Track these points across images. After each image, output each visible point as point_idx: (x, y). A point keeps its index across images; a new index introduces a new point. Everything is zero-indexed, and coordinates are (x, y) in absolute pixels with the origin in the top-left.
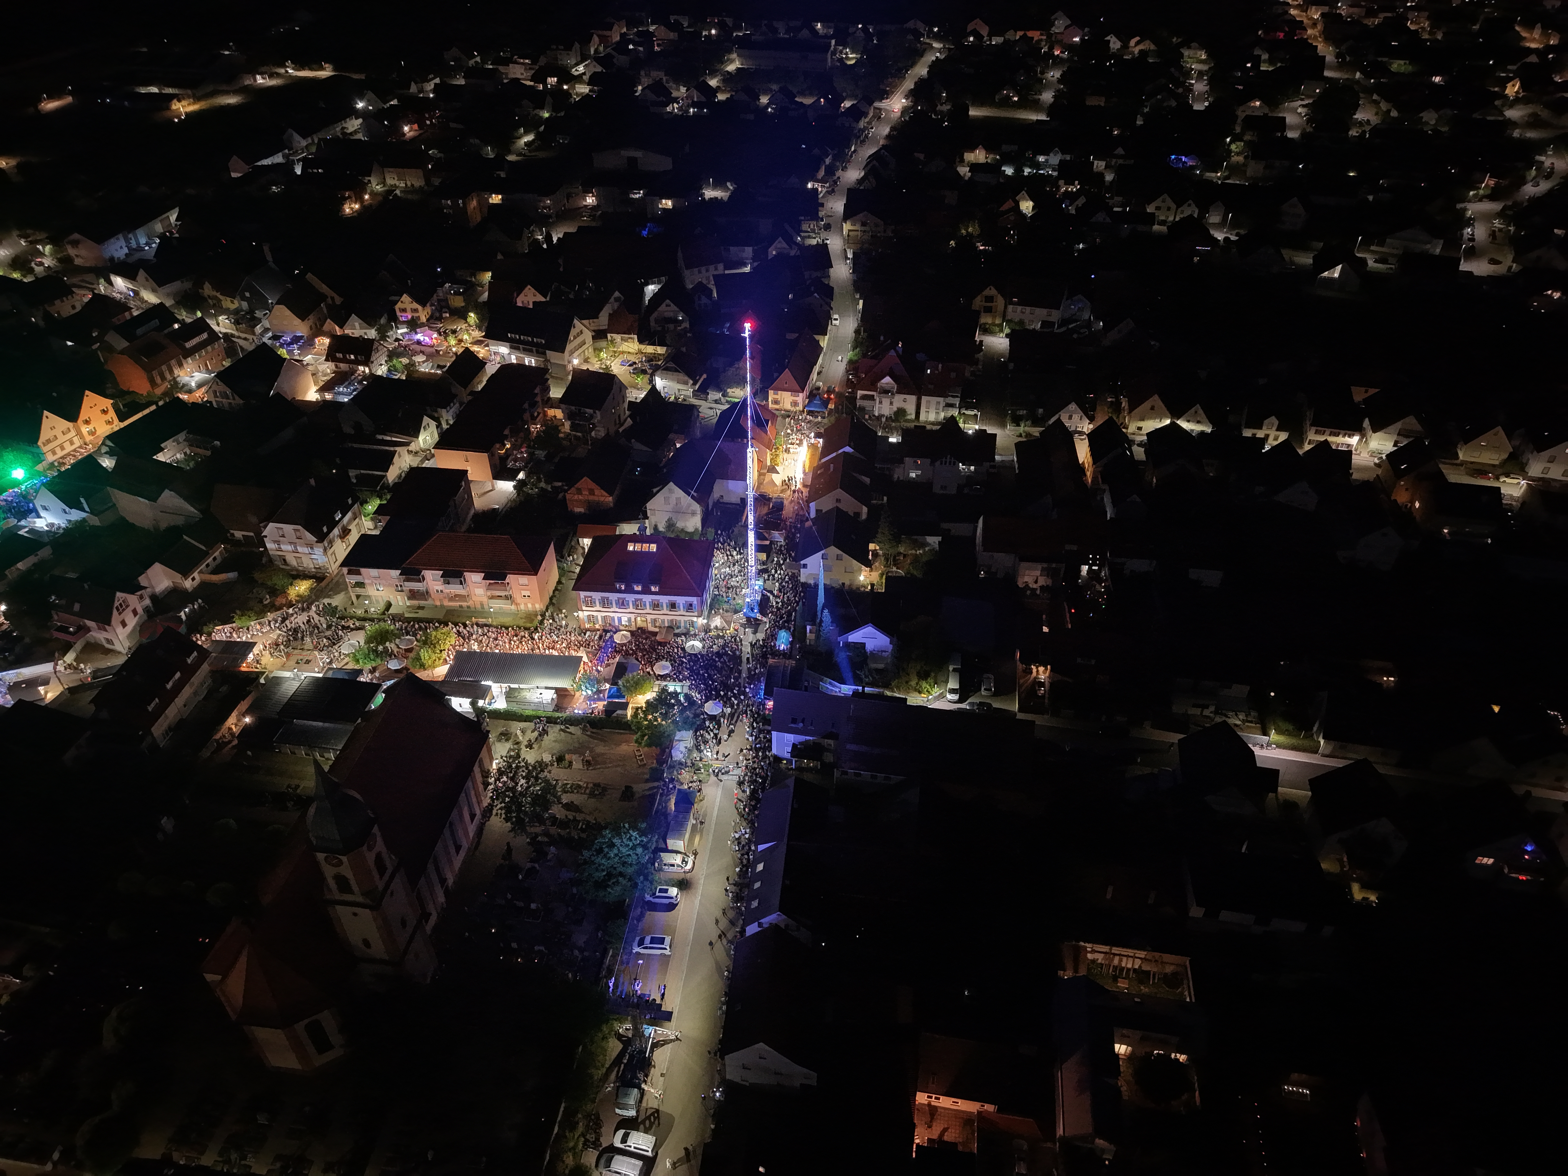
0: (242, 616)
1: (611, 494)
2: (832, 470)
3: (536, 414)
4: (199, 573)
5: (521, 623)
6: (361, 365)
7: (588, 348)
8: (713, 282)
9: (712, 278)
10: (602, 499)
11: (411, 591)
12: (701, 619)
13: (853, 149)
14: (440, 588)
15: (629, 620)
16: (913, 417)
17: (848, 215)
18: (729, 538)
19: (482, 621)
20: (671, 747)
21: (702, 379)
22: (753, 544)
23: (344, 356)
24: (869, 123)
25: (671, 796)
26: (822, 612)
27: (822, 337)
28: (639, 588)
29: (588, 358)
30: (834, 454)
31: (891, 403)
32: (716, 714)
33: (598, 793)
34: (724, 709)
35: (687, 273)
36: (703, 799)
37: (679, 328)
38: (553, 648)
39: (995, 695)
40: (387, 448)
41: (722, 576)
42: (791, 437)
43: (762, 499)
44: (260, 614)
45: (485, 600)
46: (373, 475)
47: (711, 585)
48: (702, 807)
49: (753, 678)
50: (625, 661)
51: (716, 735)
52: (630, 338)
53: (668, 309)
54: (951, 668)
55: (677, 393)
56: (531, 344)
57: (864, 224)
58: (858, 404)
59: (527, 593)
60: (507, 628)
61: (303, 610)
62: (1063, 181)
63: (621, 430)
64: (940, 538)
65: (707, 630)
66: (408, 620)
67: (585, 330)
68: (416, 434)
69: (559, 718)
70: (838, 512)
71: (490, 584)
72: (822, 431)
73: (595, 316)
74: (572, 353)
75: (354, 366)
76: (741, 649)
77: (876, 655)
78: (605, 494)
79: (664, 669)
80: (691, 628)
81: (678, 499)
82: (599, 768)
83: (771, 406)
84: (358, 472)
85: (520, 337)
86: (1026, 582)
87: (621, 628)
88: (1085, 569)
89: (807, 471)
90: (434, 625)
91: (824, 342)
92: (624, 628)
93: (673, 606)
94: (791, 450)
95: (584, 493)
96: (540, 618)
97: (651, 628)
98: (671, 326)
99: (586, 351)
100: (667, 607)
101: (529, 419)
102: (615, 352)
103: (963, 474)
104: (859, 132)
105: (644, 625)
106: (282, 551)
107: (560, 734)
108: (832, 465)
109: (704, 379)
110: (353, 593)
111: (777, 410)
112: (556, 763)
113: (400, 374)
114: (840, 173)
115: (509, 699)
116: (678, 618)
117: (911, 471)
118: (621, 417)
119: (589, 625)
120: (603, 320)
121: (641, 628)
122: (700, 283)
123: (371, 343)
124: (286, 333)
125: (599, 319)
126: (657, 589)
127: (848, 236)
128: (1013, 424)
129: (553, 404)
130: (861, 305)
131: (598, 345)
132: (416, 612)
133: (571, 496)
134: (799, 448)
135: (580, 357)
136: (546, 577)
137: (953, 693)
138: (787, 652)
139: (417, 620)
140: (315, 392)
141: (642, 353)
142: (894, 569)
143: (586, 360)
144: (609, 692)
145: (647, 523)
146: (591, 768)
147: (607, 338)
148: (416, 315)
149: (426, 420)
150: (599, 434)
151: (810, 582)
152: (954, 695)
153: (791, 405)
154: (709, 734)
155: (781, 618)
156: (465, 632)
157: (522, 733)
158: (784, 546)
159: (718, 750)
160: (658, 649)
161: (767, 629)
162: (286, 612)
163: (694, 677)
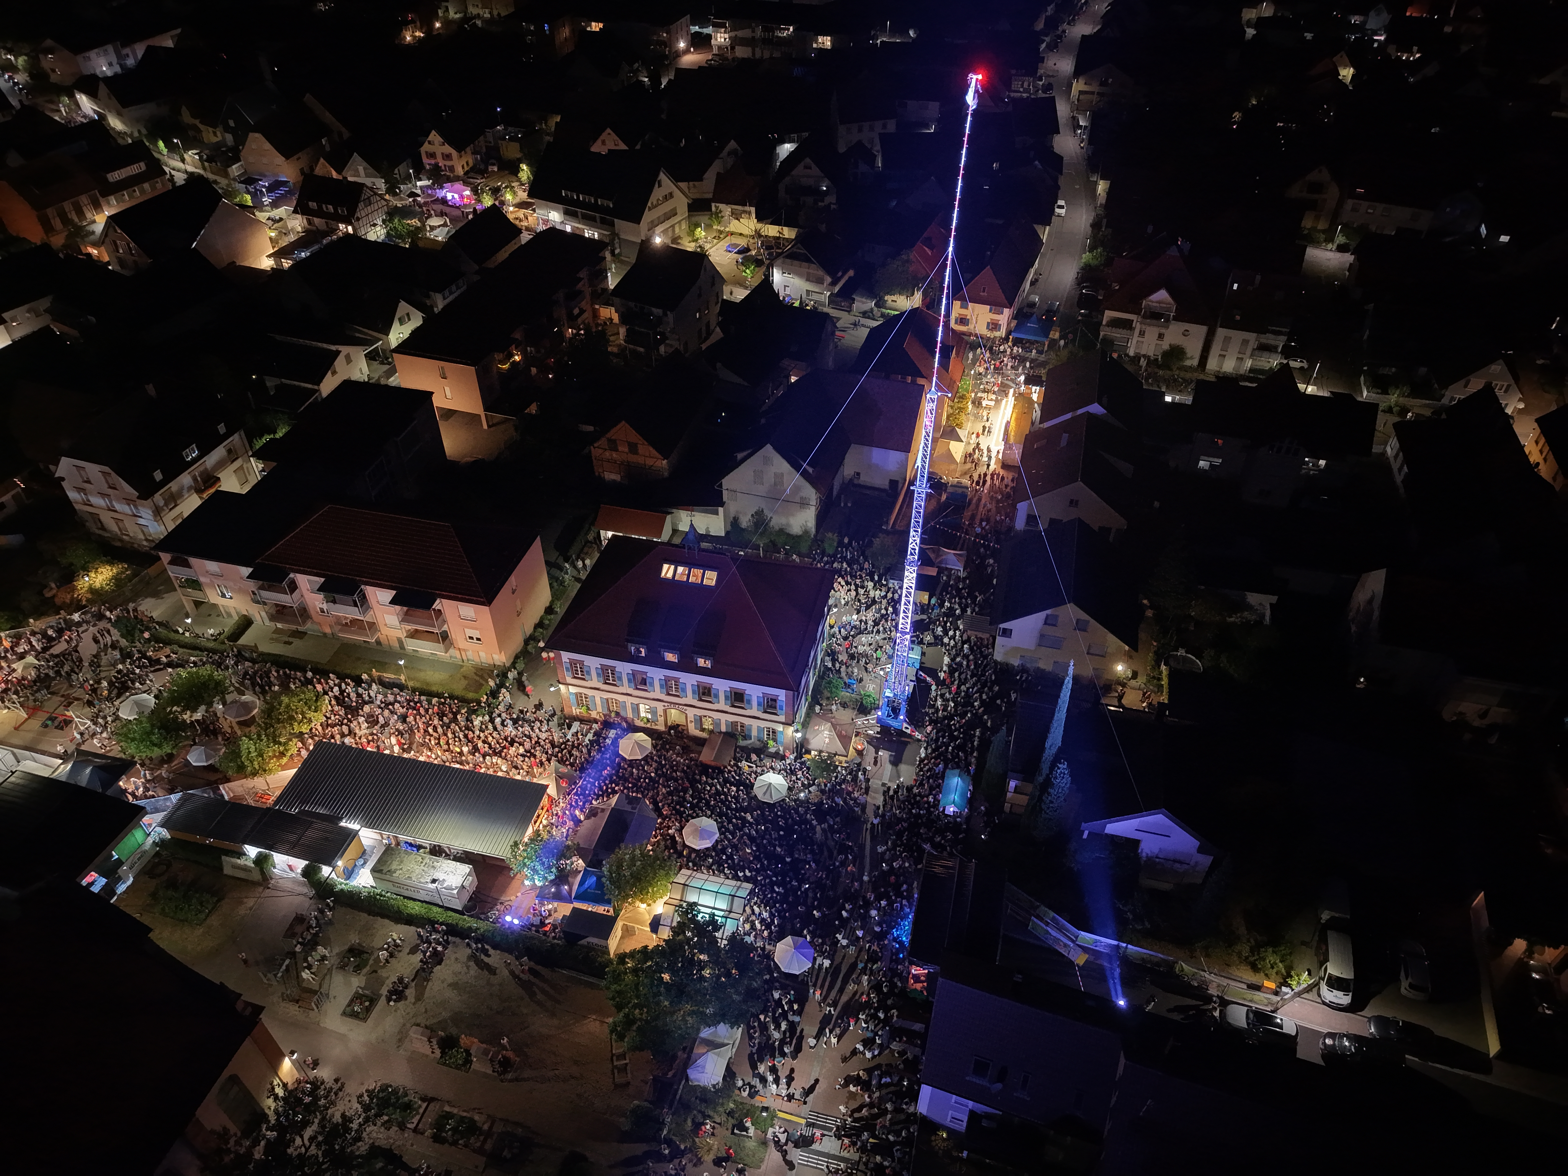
1: (665, 455)
2: (1064, 444)
3: (576, 311)
5: (459, 688)
6: (342, 223)
7: (679, 222)
9: (877, 141)
10: (650, 462)
11: (275, 605)
12: (791, 728)
14: (325, 606)
15: (653, 712)
16: (1195, 362)
17: (1078, 72)
21: (846, 278)
23: (320, 207)
27: (1042, 227)
28: (671, 657)
29: (679, 237)
30: (1068, 416)
31: (1161, 336)
32: (797, 973)
33: (508, 1155)
35: (842, 129)
37: (820, 204)
39: (1434, 1003)
40: (325, 346)
42: (984, 380)
44: (16, 620)
45: (402, 635)
46: (299, 387)
50: (628, 809)
52: (744, 212)
53: (807, 174)
54: (1326, 919)
55: (804, 296)
56: (595, 208)
57: (1102, 84)
58: (1102, 334)
59: (476, 634)
63: (704, 346)
64: (1274, 599)
67: (677, 193)
68: (385, 329)
69: (471, 929)
70: (1080, 529)
71: (408, 610)
72: (1041, 374)
73: (697, 176)
74: (653, 226)
75: (333, 222)
77: (1159, 865)
78: (654, 452)
79: (702, 838)
80: (771, 743)
81: (779, 477)
82: (526, 1080)
83: (955, 325)
84: (278, 381)
85: (578, 197)
87: (639, 723)
89: (1012, 441)
91: (1045, 234)
92: (641, 725)
93: (738, 698)
94: (984, 403)
95: (620, 449)
96: (494, 682)
97: (693, 730)
98: (810, 200)
99: (677, 227)
100: (726, 698)
101: (565, 318)
102: (721, 232)
103: (1305, 472)
105: (681, 720)
106: (91, 505)
107: (468, 967)
108: (1065, 436)
109: (850, 278)
110: (185, 598)
111: (964, 333)
112: (438, 1052)
113: (403, 241)
114: (1065, 26)
115: (380, 871)
116: (747, 721)
117: (1202, 457)
118: (708, 325)
119: (578, 711)
120: (708, 184)
121: (675, 727)
122: (860, 143)
123: (367, 193)
124: (265, 176)
125: (701, 180)
126: (708, 664)
127: (1078, 100)
128: (1375, 390)
129: (605, 297)
130: (1102, 187)
131: (695, 219)
132: (286, 643)
133: (600, 451)
134: (998, 402)
135: (665, 232)
136: (518, 602)
137: (1338, 990)
138: (960, 824)
139: (279, 661)
140: (269, 256)
141: (760, 236)
142: (1181, 652)
143: (675, 240)
144: (582, 883)
145: (717, 514)
146: (509, 1076)
147: (711, 210)
148: (448, 163)
149: (403, 307)
150: (671, 350)
151: (1016, 664)
152: (1340, 994)
153: (988, 328)
154: (778, 1027)
155: (953, 738)
156: (353, 696)
157: (392, 955)
158: (964, 579)
159: (792, 1070)
160: (700, 782)
161: (922, 761)
162: (65, 620)
163: (762, 864)
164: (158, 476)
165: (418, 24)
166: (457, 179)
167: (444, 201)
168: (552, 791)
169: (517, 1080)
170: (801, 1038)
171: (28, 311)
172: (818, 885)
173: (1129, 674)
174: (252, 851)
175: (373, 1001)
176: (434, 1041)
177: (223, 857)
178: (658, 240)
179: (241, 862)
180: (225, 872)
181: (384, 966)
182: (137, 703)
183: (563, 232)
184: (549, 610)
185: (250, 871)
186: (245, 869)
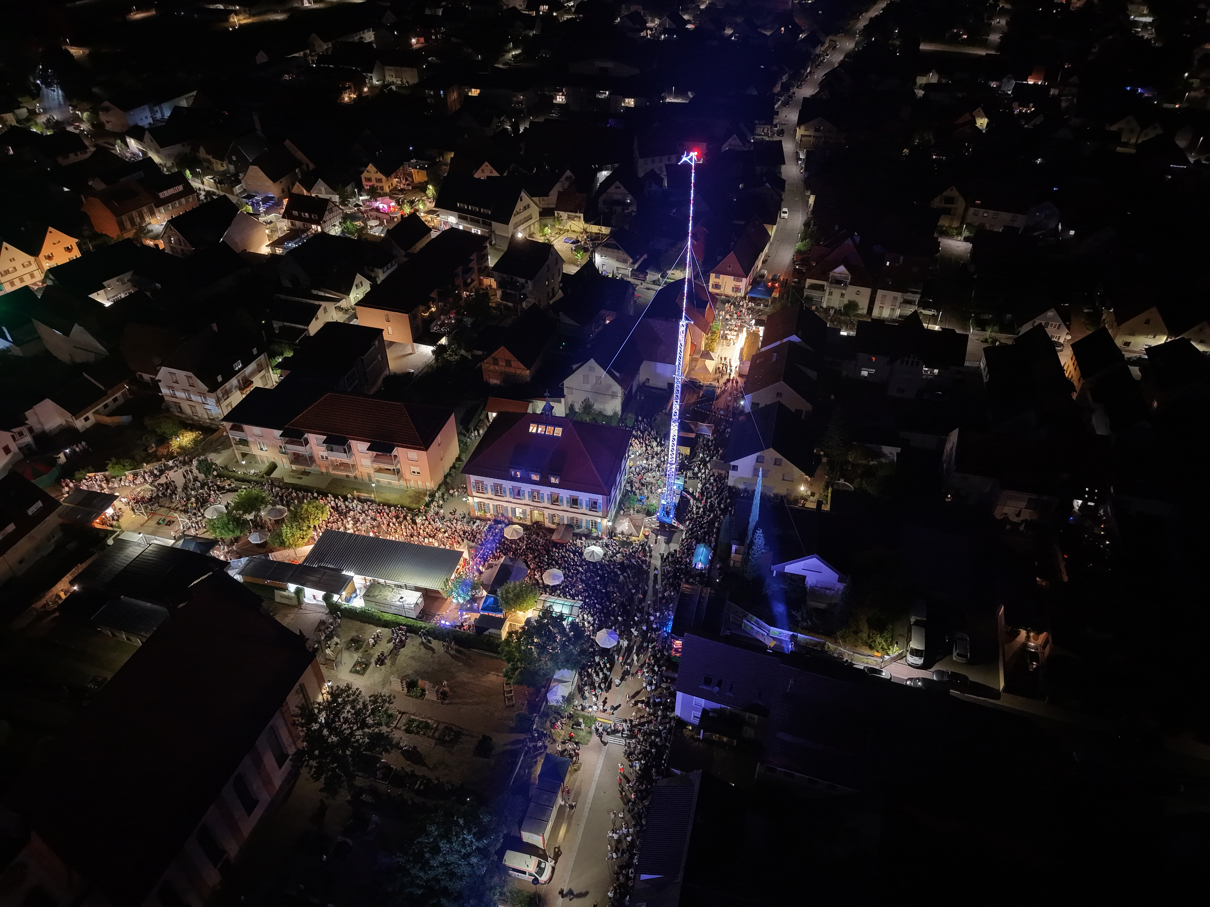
0: (116, 464)
1: (528, 367)
2: (774, 359)
3: (469, 281)
4: (94, 413)
5: (407, 502)
6: (314, 224)
7: (534, 224)
8: (665, 173)
9: (664, 169)
10: (519, 372)
11: (294, 454)
12: (606, 520)
13: (808, 70)
14: (325, 454)
15: (524, 512)
16: (864, 311)
17: (800, 123)
18: (651, 426)
19: (364, 495)
20: (548, 689)
21: (642, 259)
22: (676, 438)
23: (300, 214)
24: (825, 51)
25: (539, 758)
26: (754, 532)
27: (770, 226)
28: (535, 477)
29: (534, 233)
30: (778, 343)
31: (843, 295)
32: (609, 648)
33: (448, 739)
34: (621, 641)
35: (641, 162)
36: (579, 769)
37: (626, 211)
38: (433, 537)
39: (971, 663)
40: (312, 302)
41: (638, 469)
42: (730, 323)
43: (691, 386)
44: (136, 464)
45: (372, 471)
46: (295, 327)
47: (622, 480)
48: (575, 780)
49: (661, 603)
50: (511, 563)
51: (606, 678)
52: (576, 216)
53: (618, 191)
54: (913, 620)
55: (615, 270)
56: (479, 214)
57: (817, 130)
58: (805, 294)
59: (417, 469)
60: (389, 506)
61: (184, 463)
62: (1017, 103)
63: (551, 302)
64: (899, 450)
65: (612, 534)
66: (287, 486)
67: (532, 204)
68: (347, 292)
69: (421, 628)
70: (779, 408)
71: (377, 455)
72: (764, 318)
73: (545, 193)
74: (516, 226)
75: (308, 224)
76: (650, 563)
77: (817, 592)
78: (523, 366)
79: (554, 579)
80: (594, 530)
81: (598, 379)
82: (456, 704)
83: (711, 289)
84: (281, 324)
85: (468, 207)
86: (1005, 514)
87: (515, 520)
88: (1078, 503)
89: (744, 359)
90: (313, 494)
91: (773, 231)
92: (517, 521)
93: (574, 502)
94: (729, 337)
95: (500, 363)
96: (427, 499)
97: (548, 524)
98: (619, 209)
99: (532, 227)
100: (568, 502)
101: (462, 285)
102: (561, 230)
103: (924, 377)
104: (815, 57)
105: (540, 519)
106: (176, 398)
107: (420, 649)
108: (775, 354)
109: (645, 259)
110: (237, 451)
111: (717, 294)
112: (406, 690)
113: (354, 235)
114: (795, 89)
115: (369, 596)
116: (580, 517)
117: (863, 369)
118: (553, 289)
119: (479, 513)
120: (553, 198)
121: (537, 523)
122: (652, 171)
123: (331, 205)
124: (259, 194)
125: (548, 196)
126: (557, 481)
127: (801, 141)
128: (978, 328)
129: (487, 272)
130: (812, 200)
131: (544, 221)
132: (299, 478)
133: (487, 365)
134: (737, 335)
135: (524, 229)
136: (442, 452)
137: (916, 656)
138: (704, 574)
139: (297, 488)
140: (267, 246)
141: (587, 232)
142: (842, 481)
143: (531, 235)
144: (485, 602)
145: (560, 402)
146: (447, 702)
147: (554, 215)
148: (380, 185)
149: (359, 278)
150: (529, 305)
151: (741, 488)
152: (917, 658)
153: (733, 291)
154: (598, 675)
155: (701, 527)
156: (343, 506)
157: (375, 642)
158: (712, 441)
159: (606, 698)
160: (552, 551)
161: (683, 540)
162: (164, 464)
163: (589, 594)
164: (220, 379)
165: (353, 89)
166: (385, 195)
167: (377, 209)
168: (466, 555)
169: (450, 704)
170: (611, 682)
171: (118, 281)
172: (622, 605)
173: (809, 493)
174: (292, 587)
175: (367, 665)
176: (404, 683)
177: (276, 591)
178: (520, 235)
179: (285, 593)
180: (276, 600)
181: (372, 648)
182: (216, 509)
183: (458, 230)
184: (459, 459)
185: (291, 599)
186: (288, 598)
